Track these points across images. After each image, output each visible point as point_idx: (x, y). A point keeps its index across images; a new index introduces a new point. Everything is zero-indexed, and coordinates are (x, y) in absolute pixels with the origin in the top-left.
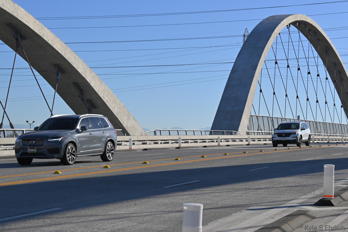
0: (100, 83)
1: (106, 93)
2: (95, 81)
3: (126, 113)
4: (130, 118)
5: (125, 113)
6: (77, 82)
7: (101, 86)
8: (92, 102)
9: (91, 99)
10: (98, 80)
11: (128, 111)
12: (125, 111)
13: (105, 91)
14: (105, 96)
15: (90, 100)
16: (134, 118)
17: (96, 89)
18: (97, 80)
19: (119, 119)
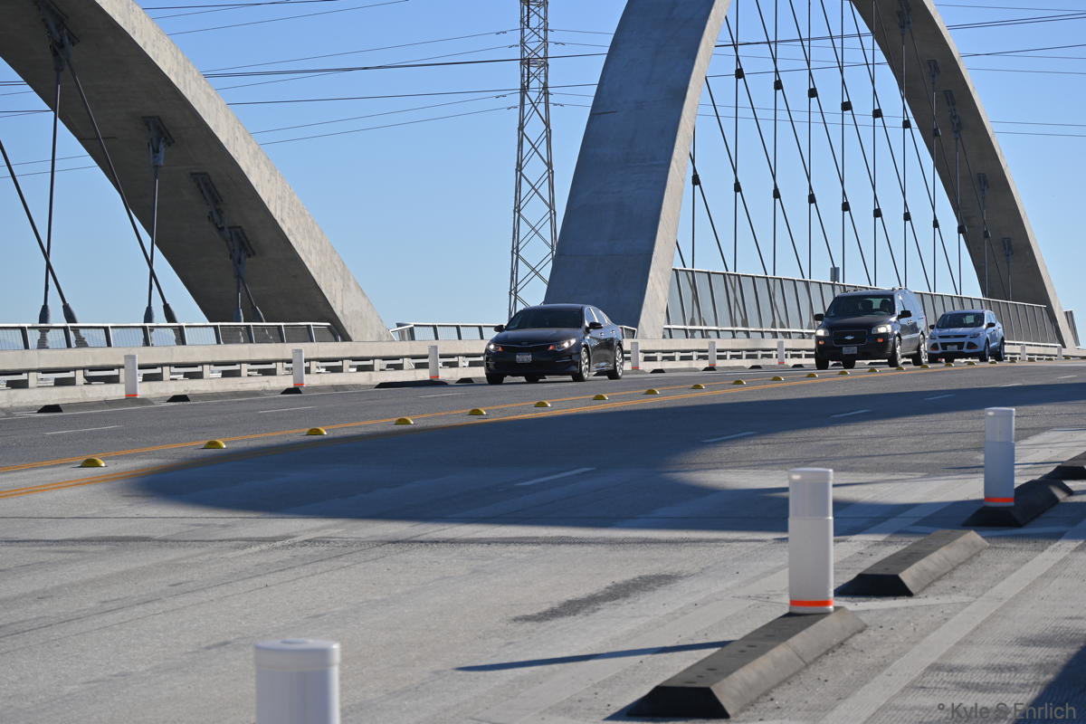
0: (271, 174)
1: (287, 205)
2: (258, 166)
3: (339, 269)
4: (348, 286)
5: (337, 270)
6: (205, 174)
7: (273, 185)
8: (243, 233)
9: (240, 227)
10: (265, 162)
11: (343, 263)
12: (336, 263)
13: (285, 198)
14: (285, 217)
15: (239, 230)
16: (357, 285)
17: (263, 191)
18: (262, 166)
19: (323, 291)
